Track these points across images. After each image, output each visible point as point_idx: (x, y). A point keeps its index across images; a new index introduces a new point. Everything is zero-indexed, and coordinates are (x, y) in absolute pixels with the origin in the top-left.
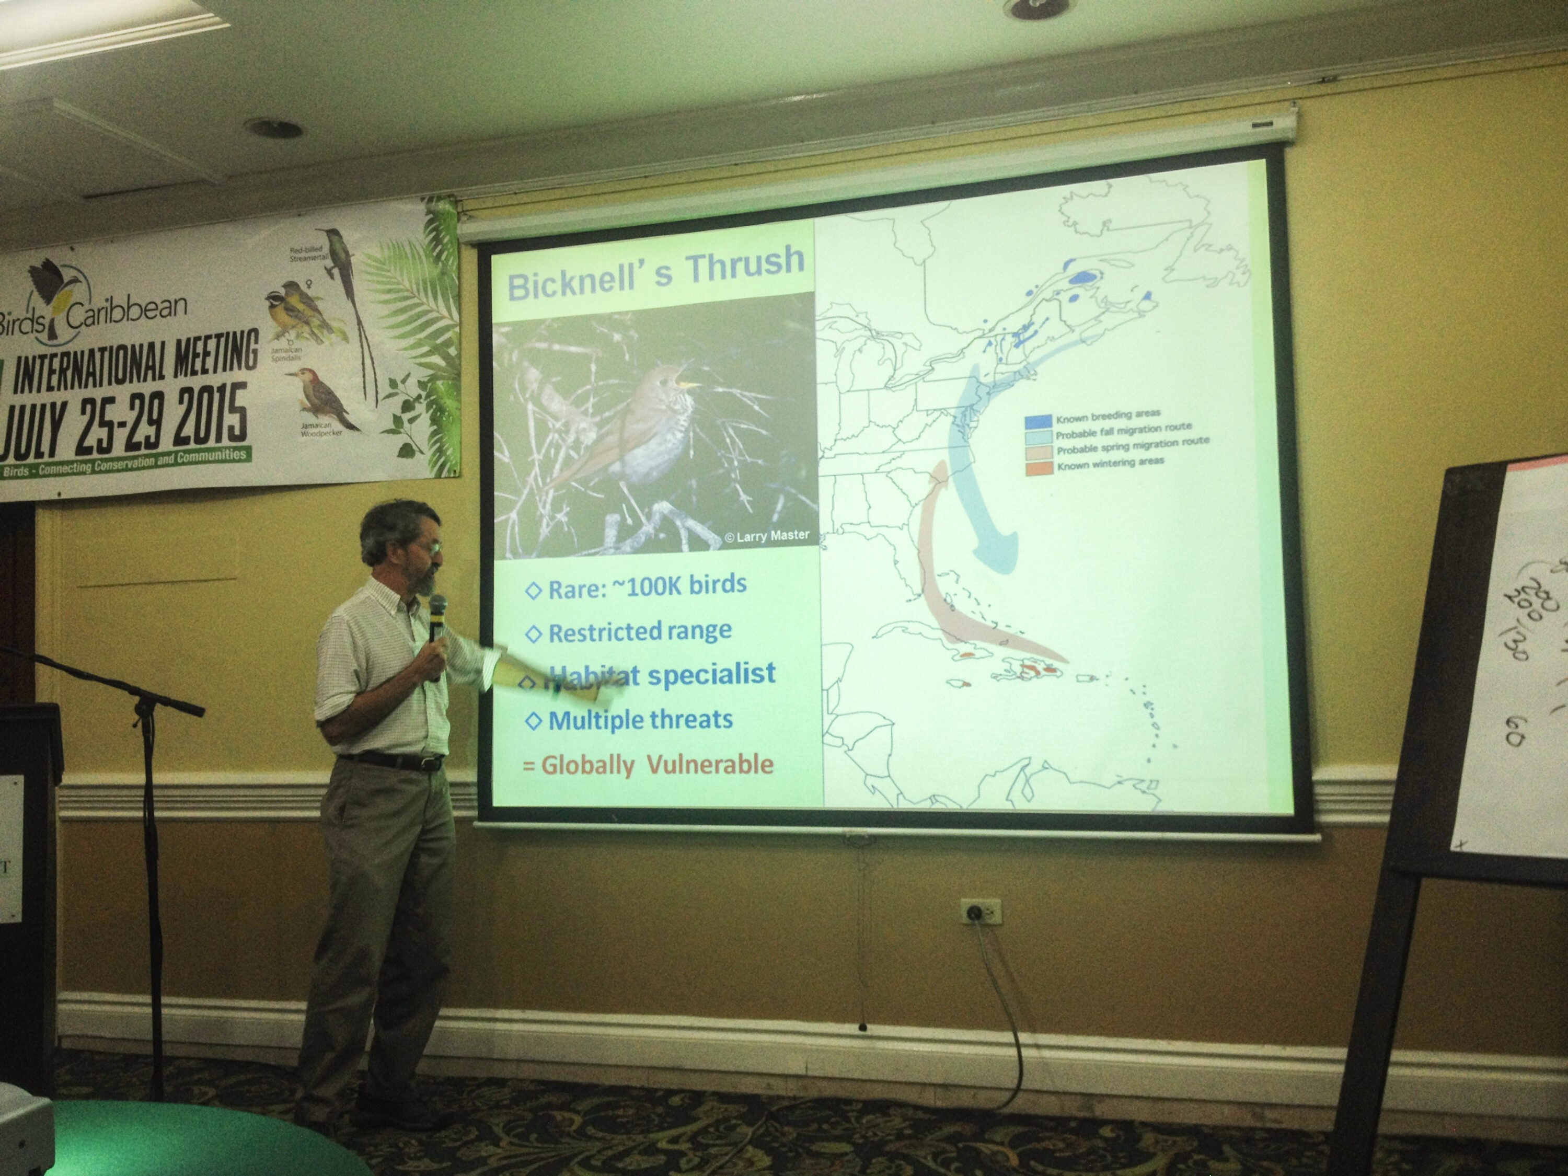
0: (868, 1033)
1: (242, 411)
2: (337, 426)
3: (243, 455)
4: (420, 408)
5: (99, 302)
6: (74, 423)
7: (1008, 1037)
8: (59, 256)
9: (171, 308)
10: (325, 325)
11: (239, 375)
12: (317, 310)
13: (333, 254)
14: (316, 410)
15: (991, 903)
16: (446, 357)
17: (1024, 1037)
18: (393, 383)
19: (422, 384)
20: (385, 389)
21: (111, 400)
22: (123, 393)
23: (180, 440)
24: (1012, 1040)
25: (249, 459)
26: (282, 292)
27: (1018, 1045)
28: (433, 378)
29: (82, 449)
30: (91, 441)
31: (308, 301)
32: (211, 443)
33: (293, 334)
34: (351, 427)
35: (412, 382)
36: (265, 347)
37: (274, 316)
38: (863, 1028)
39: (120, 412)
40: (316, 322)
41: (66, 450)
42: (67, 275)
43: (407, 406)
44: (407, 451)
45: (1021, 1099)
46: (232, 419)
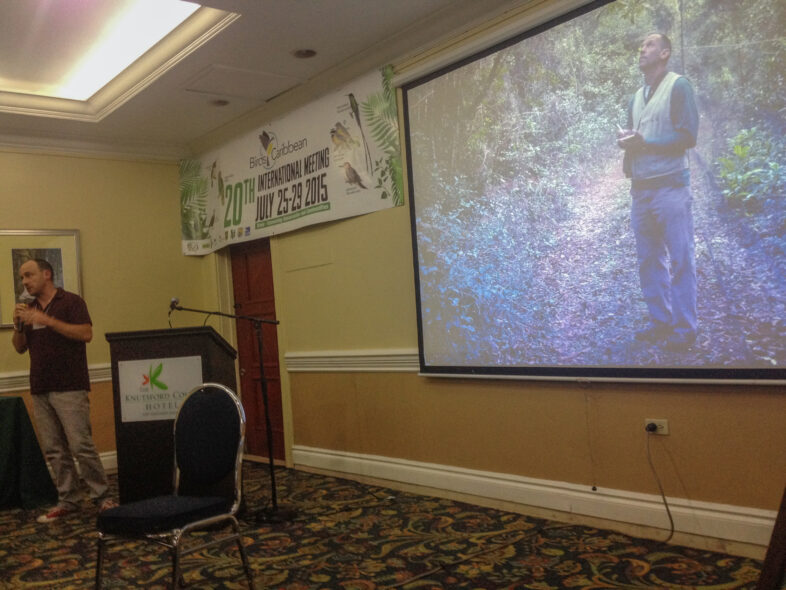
0: (597, 491)
1: (325, 187)
2: (359, 188)
3: (327, 206)
4: (387, 173)
5: (280, 147)
6: (277, 200)
7: (659, 498)
8: (267, 129)
9: (302, 144)
10: (352, 141)
11: (323, 170)
12: (347, 133)
13: (352, 106)
14: (350, 181)
15: (661, 422)
16: (395, 146)
17: (669, 500)
18: (377, 164)
19: (387, 162)
20: (375, 167)
21: (286, 189)
22: (289, 185)
23: (307, 204)
24: (662, 501)
25: (329, 208)
26: (335, 128)
27: (666, 504)
28: (391, 157)
29: (279, 213)
30: (281, 209)
31: (344, 130)
32: (316, 203)
33: (340, 148)
34: (364, 187)
35: (384, 162)
36: (333, 155)
37: (333, 141)
38: (594, 489)
39: (289, 194)
40: (348, 140)
41: (275, 214)
42: (270, 136)
43: (383, 174)
44: (384, 196)
45: (675, 535)
46: (322, 191)
